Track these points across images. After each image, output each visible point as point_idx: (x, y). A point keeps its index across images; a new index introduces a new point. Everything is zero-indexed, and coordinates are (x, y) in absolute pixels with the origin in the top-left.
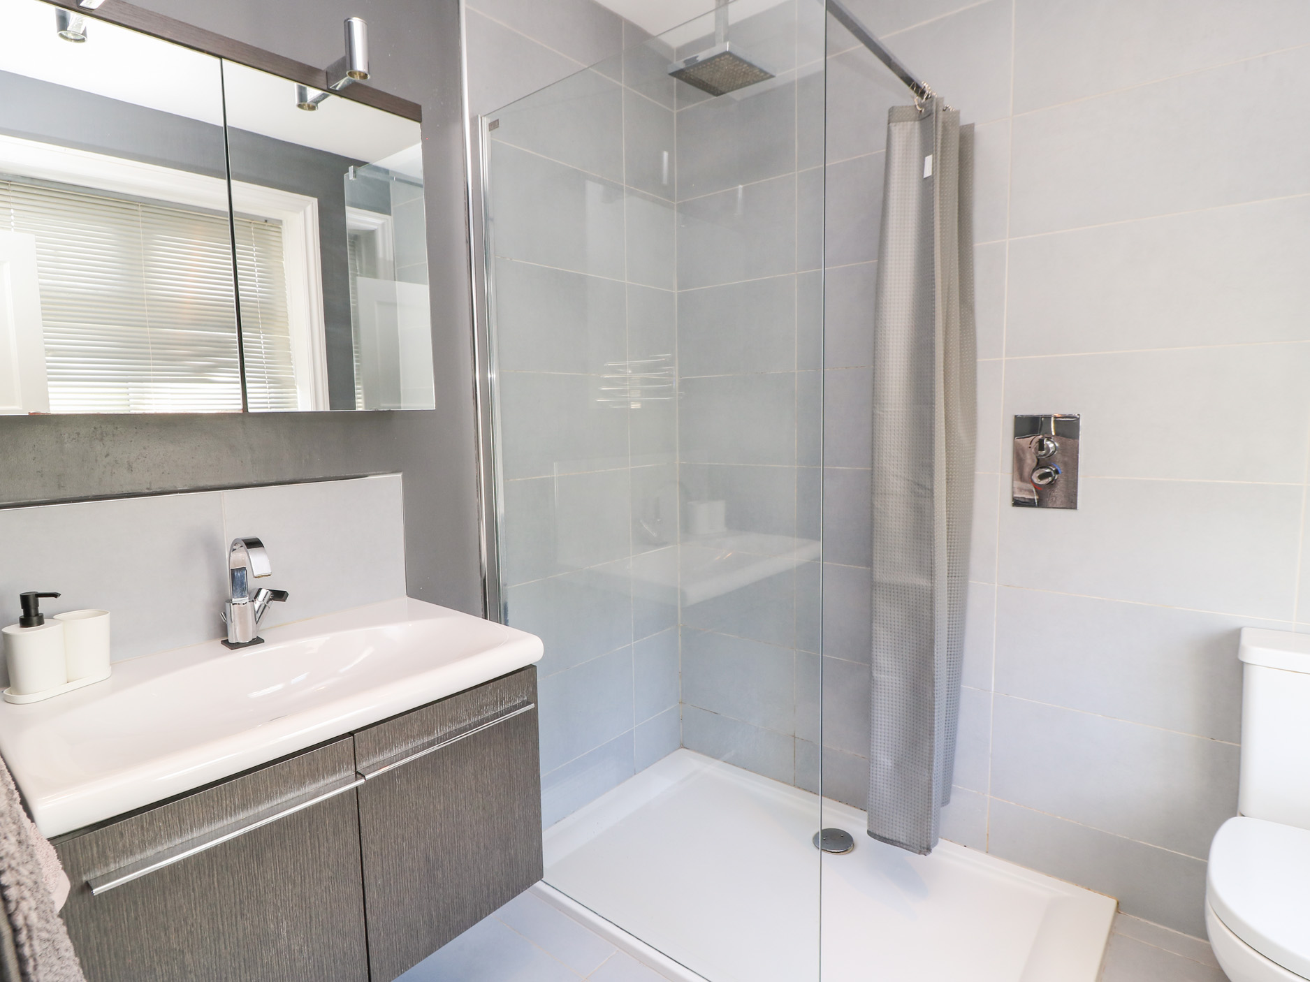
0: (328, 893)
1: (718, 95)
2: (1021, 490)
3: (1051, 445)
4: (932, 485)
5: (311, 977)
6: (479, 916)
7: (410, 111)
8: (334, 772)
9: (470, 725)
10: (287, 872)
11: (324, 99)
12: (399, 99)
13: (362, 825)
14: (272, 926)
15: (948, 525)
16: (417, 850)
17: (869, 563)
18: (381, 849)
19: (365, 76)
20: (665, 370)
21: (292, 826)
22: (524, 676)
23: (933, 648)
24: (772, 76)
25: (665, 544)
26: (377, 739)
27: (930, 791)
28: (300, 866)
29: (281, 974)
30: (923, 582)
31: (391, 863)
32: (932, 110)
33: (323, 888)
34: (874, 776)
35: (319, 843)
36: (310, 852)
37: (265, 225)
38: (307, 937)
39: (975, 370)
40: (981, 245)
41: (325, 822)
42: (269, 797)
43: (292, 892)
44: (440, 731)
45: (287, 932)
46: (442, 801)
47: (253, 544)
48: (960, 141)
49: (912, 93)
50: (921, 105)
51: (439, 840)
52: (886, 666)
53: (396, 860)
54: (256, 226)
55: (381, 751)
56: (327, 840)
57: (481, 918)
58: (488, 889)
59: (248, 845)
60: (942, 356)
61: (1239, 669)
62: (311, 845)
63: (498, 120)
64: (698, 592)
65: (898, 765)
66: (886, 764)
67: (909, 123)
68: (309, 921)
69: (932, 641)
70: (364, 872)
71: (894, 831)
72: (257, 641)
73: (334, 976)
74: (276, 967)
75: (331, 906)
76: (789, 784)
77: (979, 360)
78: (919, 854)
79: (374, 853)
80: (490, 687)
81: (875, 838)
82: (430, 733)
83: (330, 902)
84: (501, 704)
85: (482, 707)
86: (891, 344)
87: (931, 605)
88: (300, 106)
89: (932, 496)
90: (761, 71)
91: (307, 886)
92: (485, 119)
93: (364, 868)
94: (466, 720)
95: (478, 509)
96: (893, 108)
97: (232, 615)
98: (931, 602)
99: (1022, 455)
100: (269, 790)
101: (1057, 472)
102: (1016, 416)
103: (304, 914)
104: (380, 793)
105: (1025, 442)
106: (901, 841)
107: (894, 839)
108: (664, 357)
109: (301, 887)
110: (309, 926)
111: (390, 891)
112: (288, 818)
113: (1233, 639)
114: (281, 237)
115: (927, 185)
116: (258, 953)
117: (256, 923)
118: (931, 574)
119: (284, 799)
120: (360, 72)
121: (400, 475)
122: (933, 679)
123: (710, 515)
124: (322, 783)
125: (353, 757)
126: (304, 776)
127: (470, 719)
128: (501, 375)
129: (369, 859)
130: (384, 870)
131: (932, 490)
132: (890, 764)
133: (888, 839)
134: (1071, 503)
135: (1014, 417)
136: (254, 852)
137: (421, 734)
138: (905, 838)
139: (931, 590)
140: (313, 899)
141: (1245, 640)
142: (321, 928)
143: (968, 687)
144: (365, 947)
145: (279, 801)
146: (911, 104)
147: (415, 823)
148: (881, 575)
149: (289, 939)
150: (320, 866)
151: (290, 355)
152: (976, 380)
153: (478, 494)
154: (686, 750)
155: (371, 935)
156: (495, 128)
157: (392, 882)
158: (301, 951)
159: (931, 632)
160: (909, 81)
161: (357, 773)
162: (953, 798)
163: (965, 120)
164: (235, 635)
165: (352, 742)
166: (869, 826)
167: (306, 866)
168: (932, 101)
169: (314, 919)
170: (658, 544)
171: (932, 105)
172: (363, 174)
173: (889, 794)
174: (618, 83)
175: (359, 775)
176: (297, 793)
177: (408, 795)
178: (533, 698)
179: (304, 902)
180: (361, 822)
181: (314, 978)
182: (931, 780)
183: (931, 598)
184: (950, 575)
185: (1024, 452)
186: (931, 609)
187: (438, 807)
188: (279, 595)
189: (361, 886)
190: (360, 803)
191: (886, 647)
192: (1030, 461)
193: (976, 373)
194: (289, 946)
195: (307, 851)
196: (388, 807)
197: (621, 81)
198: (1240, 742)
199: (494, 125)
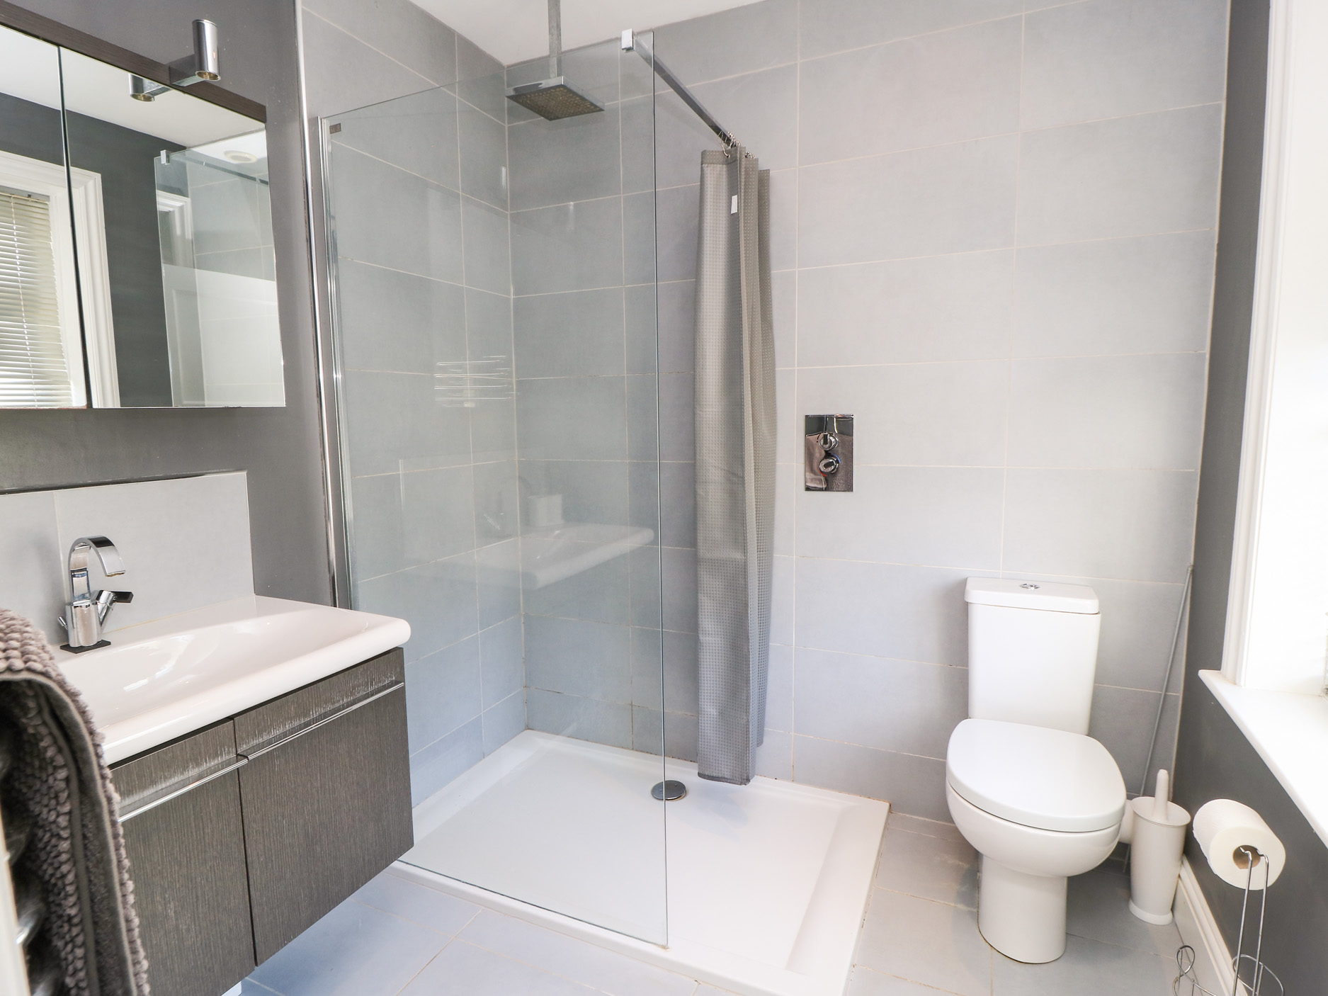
0: (213, 873)
1: (551, 119)
2: (812, 480)
3: (833, 440)
4: (743, 474)
5: (199, 954)
6: (355, 887)
7: (255, 111)
8: (216, 755)
9: (343, 705)
10: (174, 854)
11: (163, 92)
12: (244, 99)
13: (244, 805)
14: (160, 908)
15: (756, 508)
16: (296, 827)
17: (693, 543)
18: (263, 827)
19: (215, 77)
20: (500, 371)
21: (177, 809)
22: (392, 658)
23: (747, 610)
24: (601, 110)
25: (509, 536)
26: (256, 722)
27: (748, 732)
28: (186, 847)
29: (170, 953)
30: (738, 556)
31: (272, 840)
32: (737, 157)
33: (208, 868)
34: (703, 725)
35: (203, 825)
36: (194, 834)
37: (28, 200)
38: (194, 917)
39: (775, 377)
40: (776, 272)
41: (208, 803)
42: (153, 782)
43: (178, 873)
44: (316, 713)
45: (175, 912)
46: (319, 778)
47: (102, 543)
48: (759, 183)
49: (720, 140)
50: (728, 152)
51: (317, 816)
52: (710, 629)
53: (277, 837)
54: (17, 201)
55: (261, 734)
56: (211, 822)
57: (358, 888)
58: (364, 859)
59: (134, 831)
60: (749, 365)
61: (965, 608)
62: (195, 827)
63: (340, 124)
64: (545, 576)
65: (721, 714)
66: (712, 713)
67: (718, 165)
68: (195, 900)
69: (746, 605)
70: (247, 849)
71: (720, 769)
72: (103, 644)
73: (221, 952)
74: (165, 948)
75: (216, 884)
76: (628, 748)
77: (777, 369)
78: (741, 785)
79: (256, 831)
80: (361, 669)
81: (704, 778)
82: (306, 714)
83: (216, 881)
84: (372, 685)
85: (354, 688)
86: (708, 354)
87: (745, 575)
88: (134, 96)
89: (743, 484)
90: (592, 104)
91: (193, 866)
92: (325, 121)
93: (247, 846)
94: (339, 701)
95: (325, 505)
96: (705, 151)
97: (74, 618)
98: (745, 572)
99: (812, 450)
100: (154, 776)
101: (837, 462)
102: (807, 416)
103: (190, 894)
104: (260, 774)
105: (813, 438)
106: (726, 776)
107: (720, 776)
108: (496, 359)
109: (187, 868)
110: (195, 904)
111: (273, 868)
112: (173, 801)
113: (962, 586)
114: (47, 215)
115: (734, 220)
116: (147, 935)
117: (144, 905)
118: (745, 550)
119: (168, 783)
120: (210, 73)
121: (244, 474)
122: (748, 636)
123: (549, 507)
124: (204, 767)
125: (233, 741)
126: (187, 761)
127: (343, 700)
128: (344, 373)
129: (251, 838)
130: (266, 848)
131: (743, 478)
132: (715, 713)
133: (715, 777)
134: (849, 488)
135: (804, 418)
136: (141, 837)
137: (298, 716)
138: (729, 774)
139: (745, 566)
140: (199, 879)
141: (968, 587)
142: (207, 906)
143: (774, 644)
144: (250, 923)
145: (164, 785)
146: (720, 150)
147: (293, 801)
148: (703, 552)
149: (177, 920)
150: (205, 846)
151: (61, 347)
152: (775, 386)
153: (324, 491)
154: (530, 731)
155: (255, 911)
156: (336, 132)
157: (273, 859)
158: (188, 930)
159: (745, 598)
160: (717, 130)
161: (238, 755)
162: (766, 739)
163: (763, 166)
164: (76, 639)
165: (232, 725)
166: (699, 768)
167: (191, 847)
168: (737, 149)
169: (200, 898)
170: (501, 536)
171: (736, 153)
172: (177, 159)
173: (715, 738)
174: (452, 94)
175: (240, 756)
176: (182, 777)
177: (287, 774)
178: (401, 678)
179: (190, 883)
180: (243, 802)
181: (201, 955)
182: (748, 721)
183: (745, 569)
184: (759, 550)
185: (813, 448)
186: (745, 578)
187: (315, 784)
188: (123, 597)
189: (245, 865)
190: (242, 784)
191: (709, 614)
192: (819, 453)
193: (775, 380)
194: (177, 926)
195: (192, 833)
196: (268, 787)
197: (455, 94)
198: (967, 666)
199: (335, 129)
